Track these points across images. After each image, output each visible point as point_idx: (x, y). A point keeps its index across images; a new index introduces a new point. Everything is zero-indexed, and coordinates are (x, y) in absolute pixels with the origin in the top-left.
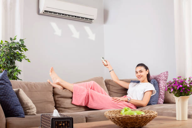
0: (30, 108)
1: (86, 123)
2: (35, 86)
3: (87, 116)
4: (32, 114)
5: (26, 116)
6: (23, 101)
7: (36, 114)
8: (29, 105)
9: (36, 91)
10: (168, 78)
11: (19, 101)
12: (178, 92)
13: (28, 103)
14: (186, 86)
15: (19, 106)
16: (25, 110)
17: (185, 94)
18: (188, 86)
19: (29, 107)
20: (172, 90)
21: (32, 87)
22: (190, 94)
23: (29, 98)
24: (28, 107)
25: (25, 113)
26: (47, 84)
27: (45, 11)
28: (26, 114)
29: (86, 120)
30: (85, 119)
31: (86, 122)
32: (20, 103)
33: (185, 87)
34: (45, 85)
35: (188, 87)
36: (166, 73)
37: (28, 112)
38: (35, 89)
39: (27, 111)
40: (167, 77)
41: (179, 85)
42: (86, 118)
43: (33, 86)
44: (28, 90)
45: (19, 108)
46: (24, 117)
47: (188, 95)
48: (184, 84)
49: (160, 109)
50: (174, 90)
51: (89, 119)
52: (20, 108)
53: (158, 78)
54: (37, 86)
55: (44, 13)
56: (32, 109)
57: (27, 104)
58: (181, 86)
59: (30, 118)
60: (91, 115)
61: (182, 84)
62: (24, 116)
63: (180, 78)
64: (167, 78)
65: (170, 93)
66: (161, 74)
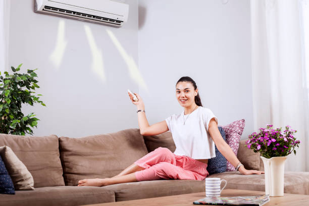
0: (24, 178)
1: (115, 203)
2: (30, 143)
3: (117, 192)
4: (26, 188)
5: (17, 192)
6: (11, 166)
7: (33, 188)
8: (22, 173)
9: (32, 151)
10: (244, 130)
11: (6, 167)
12: (268, 150)
13: (21, 170)
14: (282, 141)
15: (5, 176)
16: (15, 182)
17: (280, 153)
18: (285, 139)
19: (22, 177)
20: (259, 147)
21: (25, 145)
22: (288, 154)
23: (21, 162)
24: (20, 176)
25: (15, 186)
26: (49, 140)
27: (46, 7)
28: (17, 188)
29: (116, 198)
30: (114, 196)
31: (116, 201)
32: (6, 171)
33: (280, 142)
34: (47, 140)
35: (285, 142)
36: (241, 122)
37: (21, 185)
38: (30, 147)
39: (19, 183)
40: (243, 128)
41: (270, 139)
42: (116, 194)
43: (27, 143)
44: (18, 148)
45: (5, 178)
46: (14, 194)
47: (285, 155)
48: (278, 138)
49: (232, 179)
50: (263, 147)
51: (120, 195)
52: (7, 179)
53: (228, 129)
54: (33, 142)
55: (43, 10)
56: (27, 179)
57: (18, 171)
58: (274, 140)
59: (23, 195)
60: (122, 189)
61: (275, 138)
62: (13, 192)
63: (271, 128)
64: (242, 131)
65: (255, 151)
66: (234, 123)
